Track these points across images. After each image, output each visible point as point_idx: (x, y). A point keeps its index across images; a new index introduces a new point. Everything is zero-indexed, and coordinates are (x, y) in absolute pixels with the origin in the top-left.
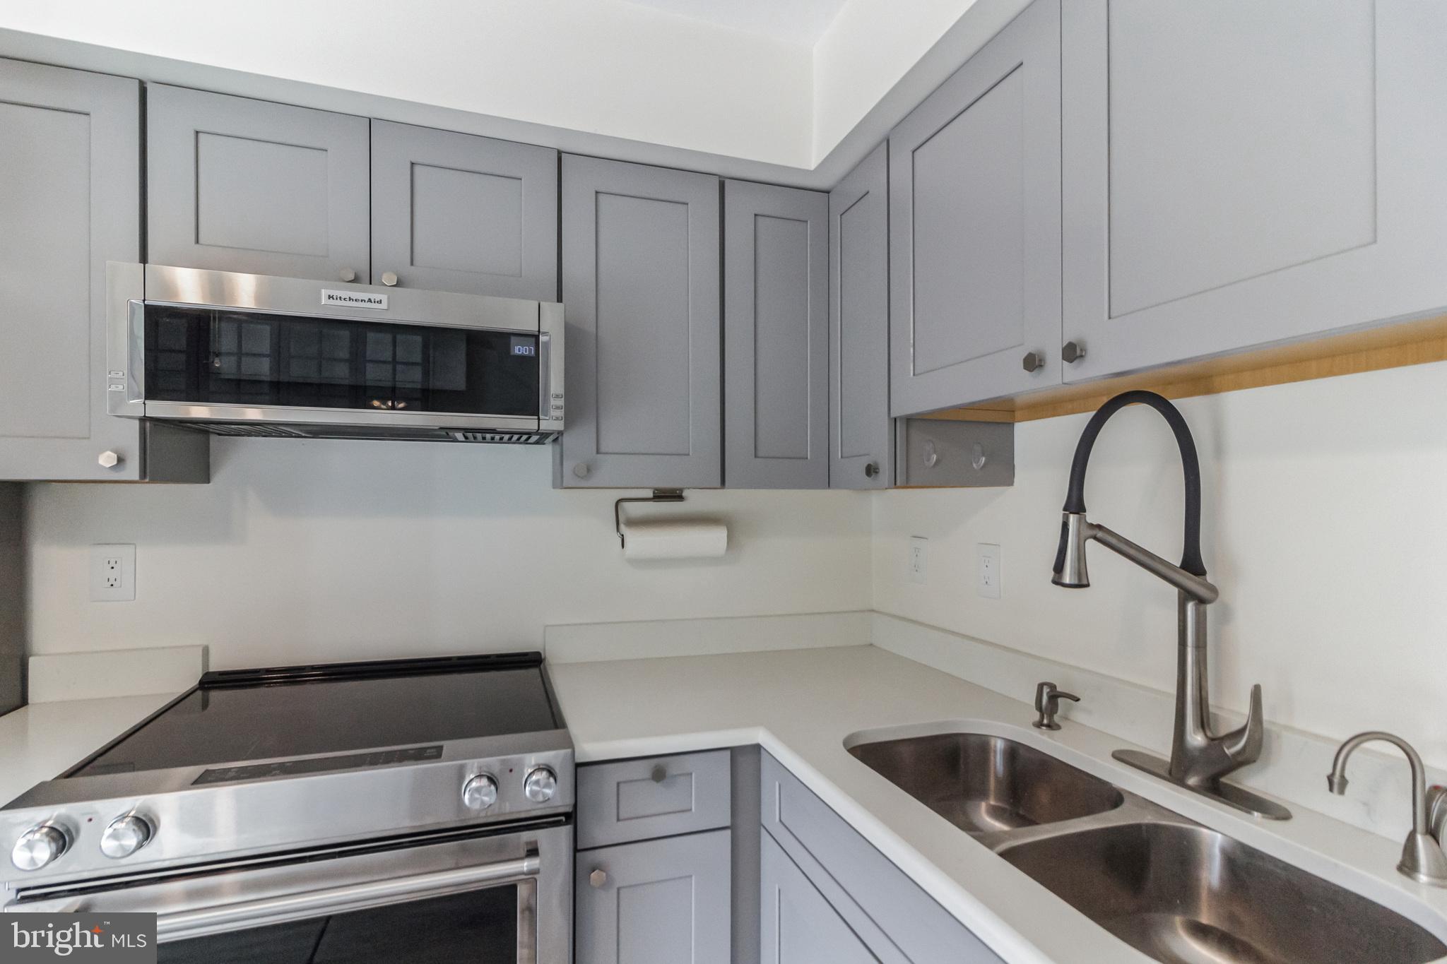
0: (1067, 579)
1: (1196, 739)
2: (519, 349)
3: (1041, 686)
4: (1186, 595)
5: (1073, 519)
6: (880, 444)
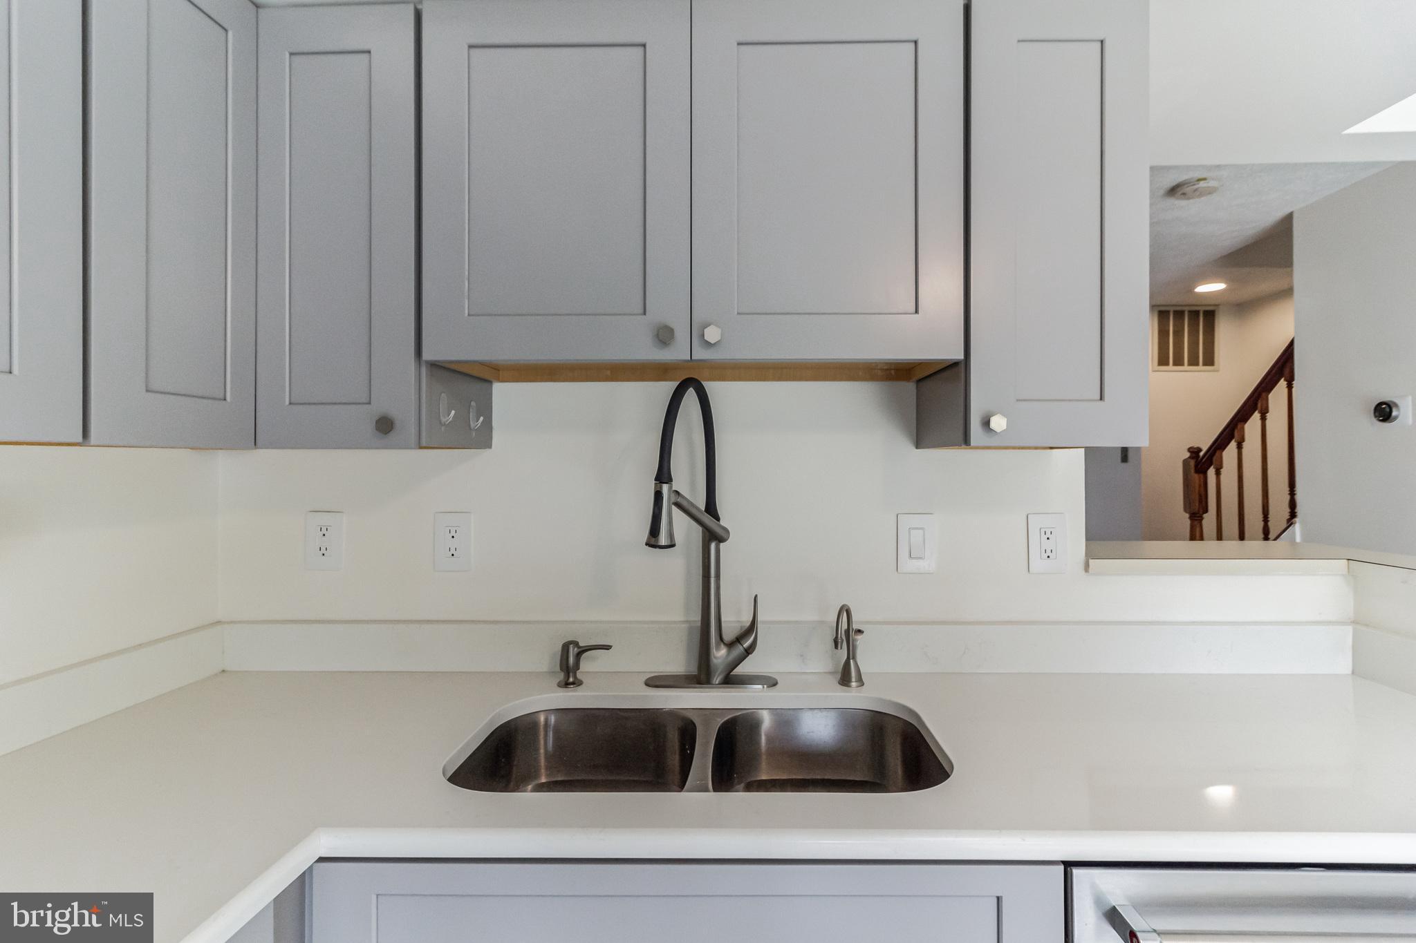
3: (566, 647)
5: (665, 488)
6: (398, 391)
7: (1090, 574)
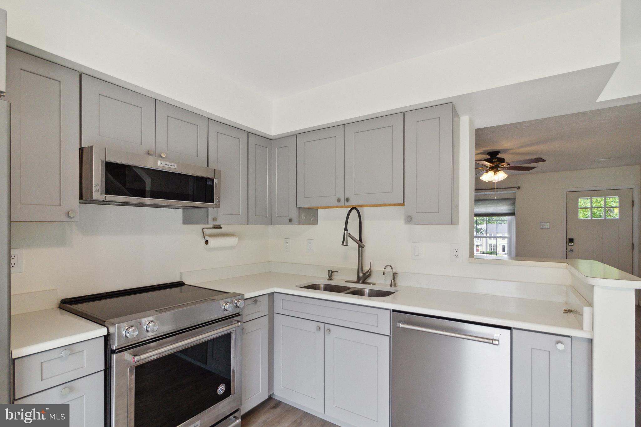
0: (345, 244)
1: (361, 275)
2: (209, 183)
3: (329, 271)
4: (360, 246)
5: (346, 232)
6: (293, 214)
7: (470, 263)
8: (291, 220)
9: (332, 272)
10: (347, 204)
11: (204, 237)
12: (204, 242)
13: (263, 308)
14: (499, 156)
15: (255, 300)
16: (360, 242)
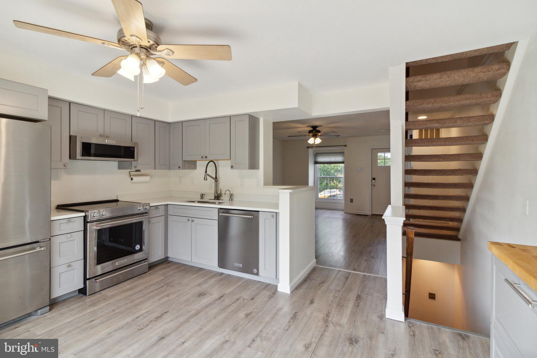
0: (205, 180)
1: (216, 195)
2: (132, 149)
3: (201, 194)
4: (216, 181)
5: (206, 173)
6: (180, 164)
7: (264, 188)
8: (179, 167)
9: (203, 195)
10: (206, 159)
11: (130, 176)
12: (130, 179)
13: (161, 211)
14: (317, 129)
15: (157, 207)
16: (216, 179)
